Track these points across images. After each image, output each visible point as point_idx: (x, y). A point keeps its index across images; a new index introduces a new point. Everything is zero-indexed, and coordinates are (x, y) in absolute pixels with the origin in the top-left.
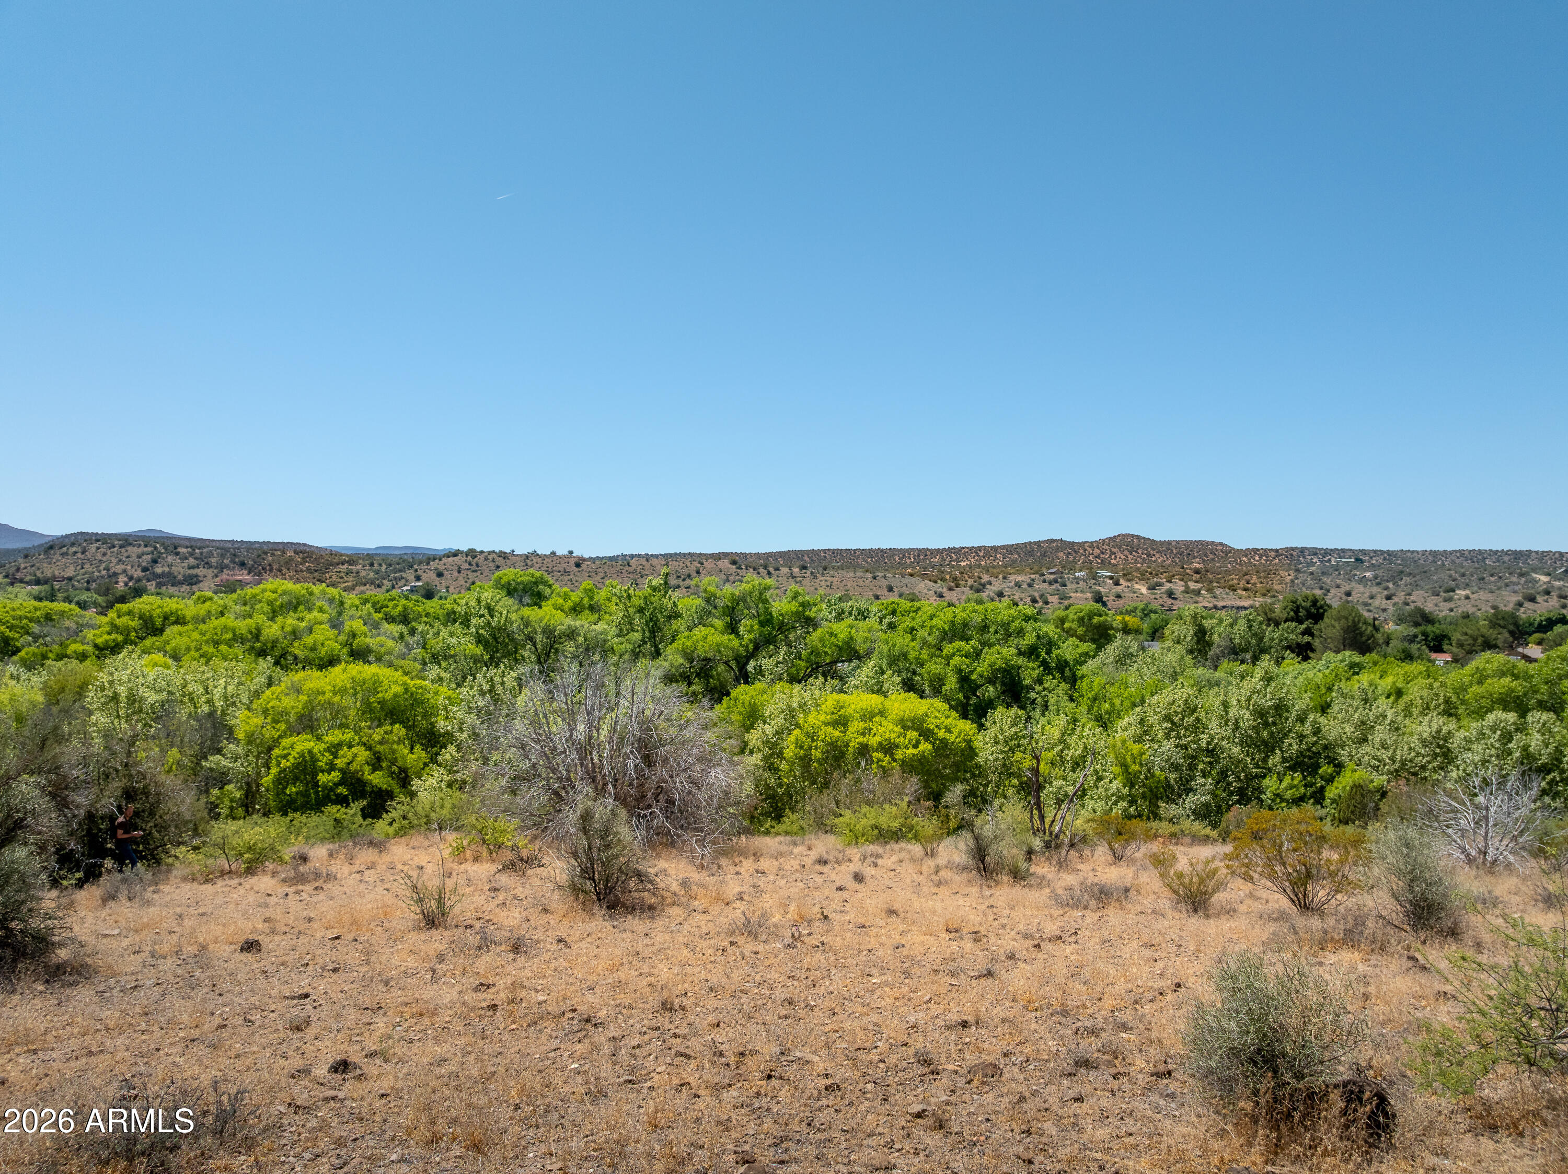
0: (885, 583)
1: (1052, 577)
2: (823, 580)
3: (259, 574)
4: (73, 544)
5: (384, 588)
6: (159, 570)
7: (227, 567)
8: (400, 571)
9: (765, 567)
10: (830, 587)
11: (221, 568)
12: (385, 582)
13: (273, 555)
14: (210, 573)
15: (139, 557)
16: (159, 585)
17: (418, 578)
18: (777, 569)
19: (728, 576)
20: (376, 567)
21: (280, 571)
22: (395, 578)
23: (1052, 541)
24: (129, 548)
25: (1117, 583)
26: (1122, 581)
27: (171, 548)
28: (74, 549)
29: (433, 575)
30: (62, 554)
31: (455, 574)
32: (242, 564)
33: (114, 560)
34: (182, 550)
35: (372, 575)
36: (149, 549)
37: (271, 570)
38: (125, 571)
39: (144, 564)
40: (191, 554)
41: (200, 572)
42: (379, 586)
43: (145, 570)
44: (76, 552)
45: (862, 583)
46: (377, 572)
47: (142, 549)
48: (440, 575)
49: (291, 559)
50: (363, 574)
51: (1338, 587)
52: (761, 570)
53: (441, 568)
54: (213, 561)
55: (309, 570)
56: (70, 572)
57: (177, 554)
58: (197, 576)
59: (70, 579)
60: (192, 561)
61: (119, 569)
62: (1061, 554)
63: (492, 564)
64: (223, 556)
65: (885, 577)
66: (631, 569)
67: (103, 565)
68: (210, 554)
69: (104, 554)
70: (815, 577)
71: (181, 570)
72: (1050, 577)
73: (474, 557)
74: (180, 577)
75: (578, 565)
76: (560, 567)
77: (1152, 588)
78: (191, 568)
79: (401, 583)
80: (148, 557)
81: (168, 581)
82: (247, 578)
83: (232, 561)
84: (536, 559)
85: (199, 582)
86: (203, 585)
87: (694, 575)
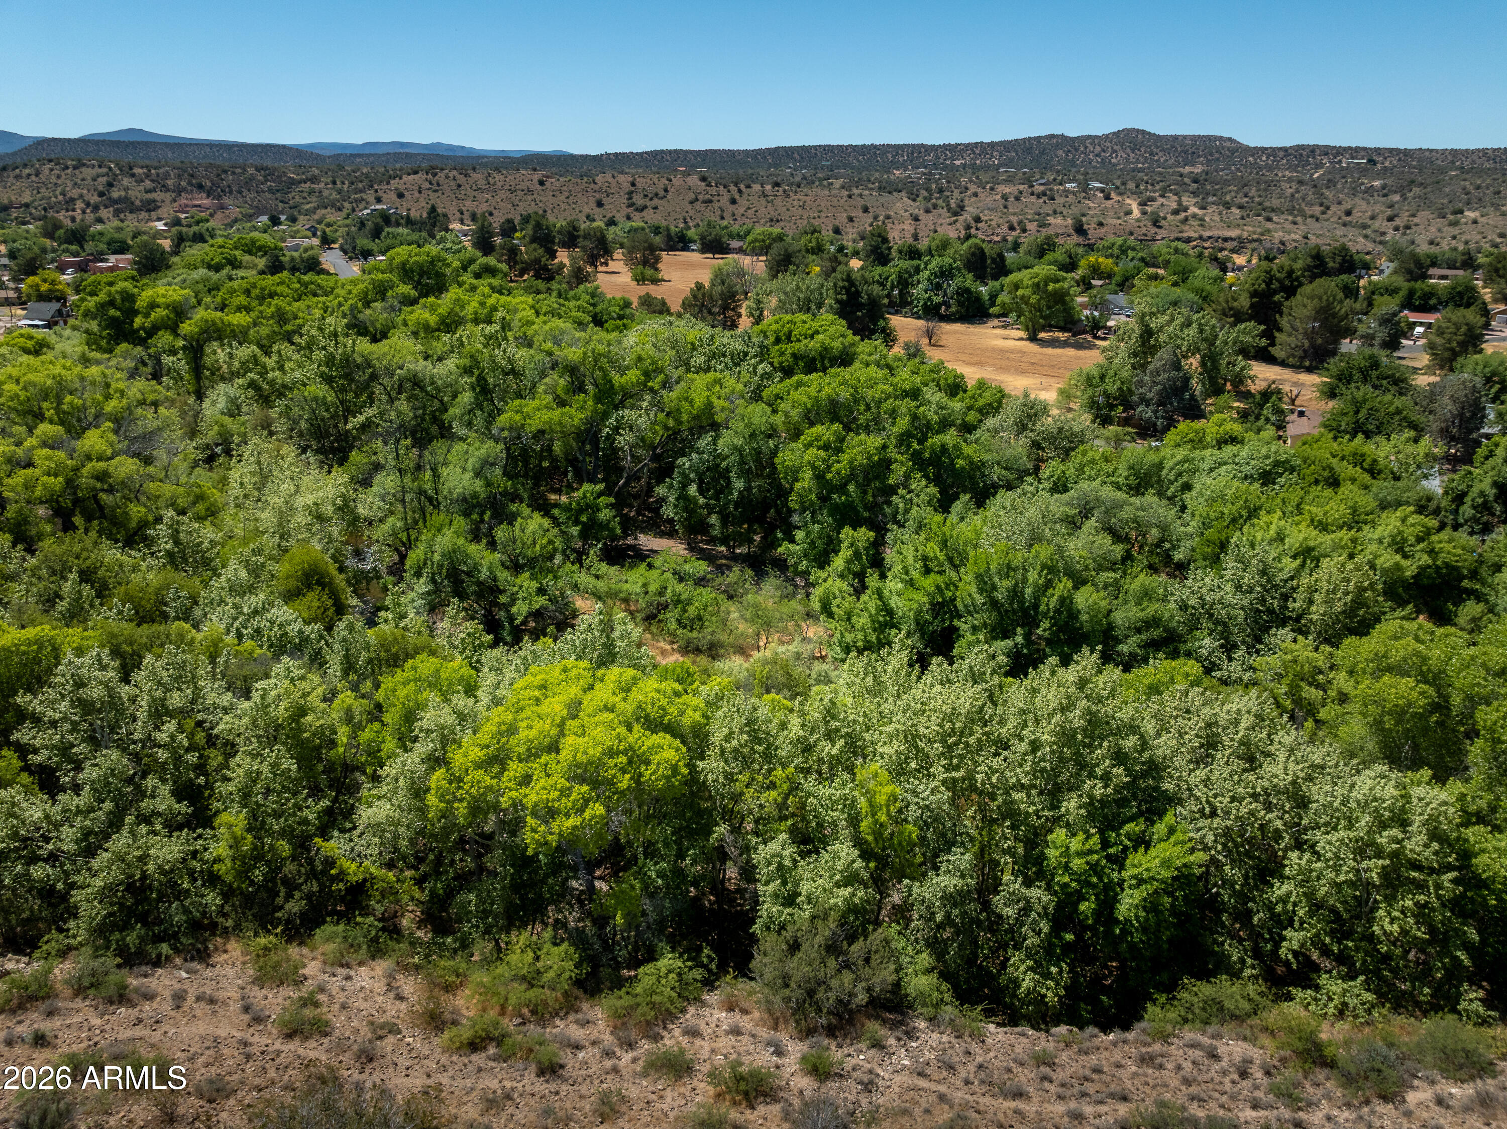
0: (860, 202)
1: (1042, 188)
2: (796, 199)
3: (219, 197)
4: (25, 166)
5: (345, 211)
6: (115, 194)
7: (184, 190)
8: (361, 191)
9: (736, 185)
10: (803, 207)
11: (179, 191)
12: (346, 205)
13: (234, 173)
14: (168, 196)
15: (94, 180)
16: (117, 212)
17: (379, 200)
18: (749, 187)
19: (696, 194)
20: (339, 185)
21: (240, 192)
22: (356, 200)
23: (1052, 136)
24: (83, 169)
25: (1108, 198)
26: (1113, 195)
27: (126, 169)
28: (27, 171)
29: (394, 196)
31: (417, 194)
32: (200, 187)
33: (70, 184)
34: (137, 171)
35: (335, 196)
36: (104, 170)
37: (231, 192)
38: (81, 196)
39: (101, 188)
40: (147, 176)
41: (157, 196)
42: (340, 209)
43: (101, 194)
44: (29, 175)
45: (835, 203)
46: (340, 192)
47: (97, 170)
48: (401, 196)
49: (252, 178)
50: (326, 193)
51: (1340, 203)
52: (732, 188)
53: (402, 188)
54: (170, 182)
55: (270, 190)
56: (26, 198)
57: (133, 175)
58: (154, 201)
59: (27, 206)
60: (148, 183)
61: (75, 193)
62: (1060, 152)
63: (452, 183)
64: (179, 177)
65: (861, 195)
66: (596, 187)
67: (59, 189)
68: (167, 176)
69: (59, 177)
70: (788, 196)
71: (137, 193)
72: (1039, 189)
73: (435, 175)
74: (138, 203)
75: (541, 183)
76: (523, 185)
77: (1143, 204)
78: (148, 191)
79: (362, 206)
80: (103, 180)
81: (124, 206)
82: (206, 202)
83: (190, 184)
84: (498, 177)
85: (158, 208)
86: (161, 212)
87: (662, 193)
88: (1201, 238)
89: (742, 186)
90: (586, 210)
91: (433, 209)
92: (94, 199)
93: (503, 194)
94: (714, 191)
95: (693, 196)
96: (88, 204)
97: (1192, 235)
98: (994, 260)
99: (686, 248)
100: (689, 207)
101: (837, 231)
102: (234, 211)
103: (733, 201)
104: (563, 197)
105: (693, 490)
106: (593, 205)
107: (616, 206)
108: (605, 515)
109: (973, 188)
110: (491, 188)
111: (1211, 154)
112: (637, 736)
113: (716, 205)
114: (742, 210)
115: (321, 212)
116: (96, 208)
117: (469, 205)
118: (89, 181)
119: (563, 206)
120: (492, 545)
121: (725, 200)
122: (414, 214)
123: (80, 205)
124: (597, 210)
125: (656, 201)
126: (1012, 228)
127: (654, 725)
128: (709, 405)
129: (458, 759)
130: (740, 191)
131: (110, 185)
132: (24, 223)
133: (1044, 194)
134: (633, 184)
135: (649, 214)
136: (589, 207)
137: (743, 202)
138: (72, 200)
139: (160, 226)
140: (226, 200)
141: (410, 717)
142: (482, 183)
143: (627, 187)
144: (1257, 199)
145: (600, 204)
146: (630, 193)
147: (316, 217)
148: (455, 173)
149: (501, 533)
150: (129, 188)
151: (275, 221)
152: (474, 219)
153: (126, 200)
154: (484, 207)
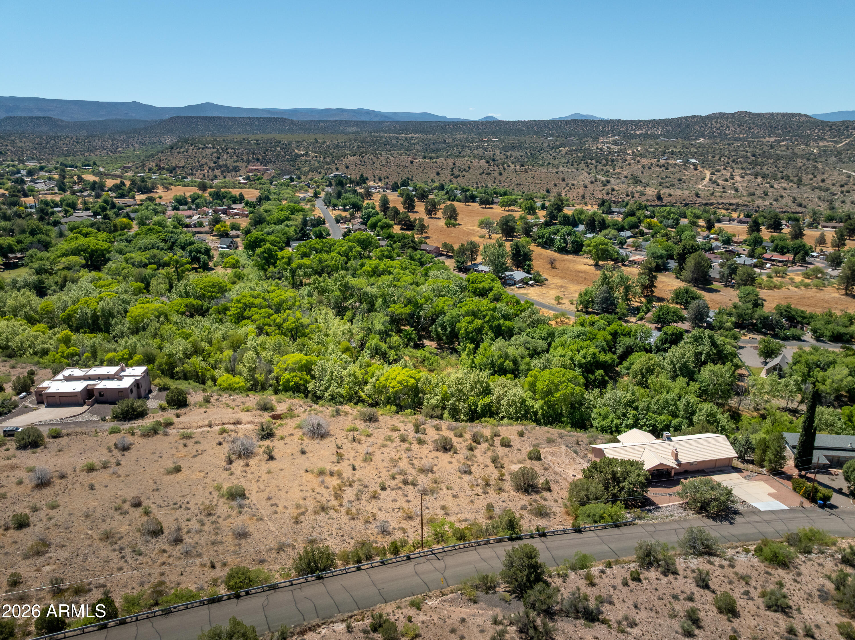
0: (562, 176)
1: (664, 162)
2: (531, 174)
3: (265, 165)
5: (322, 174)
6: (221, 163)
7: (251, 161)
8: (329, 163)
9: (503, 165)
10: (533, 178)
11: (249, 162)
12: (322, 170)
13: (271, 151)
14: (244, 164)
15: (211, 155)
16: (223, 172)
17: (337, 169)
18: (509, 166)
19: (484, 170)
20: (318, 158)
21: (275, 162)
22: (327, 169)
23: (695, 117)
24: (206, 149)
25: (696, 169)
26: (699, 167)
27: (225, 149)
28: (182, 150)
29: (344, 167)
30: (178, 153)
31: (354, 167)
32: (258, 160)
33: (201, 157)
34: (230, 150)
35: (317, 164)
36: (215, 150)
37: (271, 162)
38: (206, 163)
39: (214, 159)
40: (235, 153)
41: (239, 164)
42: (319, 173)
43: (215, 163)
44: (183, 152)
45: (549, 176)
46: (319, 162)
47: (212, 150)
48: (347, 167)
49: (279, 154)
50: (312, 162)
52: (501, 167)
53: (348, 163)
54: (244, 157)
55: (288, 160)
56: (183, 163)
57: (228, 153)
58: (238, 167)
59: (183, 167)
60: (235, 157)
61: (203, 161)
63: (371, 162)
64: (248, 154)
66: (437, 165)
68: (242, 153)
70: (527, 172)
71: (230, 163)
72: (662, 162)
73: (363, 157)
74: (231, 168)
75: (412, 162)
76: (403, 164)
77: (713, 174)
78: (235, 162)
79: (330, 172)
80: (215, 155)
81: (226, 169)
82: (261, 168)
83: (253, 158)
84: (392, 159)
85: (239, 170)
86: (241, 172)
87: (467, 169)
88: (718, 203)
89: (505, 166)
90: (432, 177)
91: (362, 176)
92: (212, 165)
93: (394, 168)
94: (491, 168)
95: (481, 171)
96: (210, 168)
97: (715, 201)
98: (599, 222)
99: (474, 201)
100: (479, 176)
101: (548, 191)
102: (273, 172)
103: (501, 174)
104: (421, 170)
105: (439, 329)
106: (435, 174)
107: (445, 175)
108: (413, 336)
109: (629, 160)
110: (388, 164)
111: (786, 128)
112: (409, 379)
113: (492, 175)
114: (504, 179)
115: (311, 174)
116: (213, 170)
117: (378, 173)
118: (209, 156)
119: (421, 174)
120: (385, 342)
121: (496, 173)
122: (353, 177)
123: (206, 168)
124: (437, 177)
125: (464, 173)
126: (628, 195)
127: (411, 377)
128: (443, 308)
129: (381, 379)
130: (504, 169)
131: (219, 158)
132: (185, 178)
133: (664, 166)
134: (454, 164)
135: (460, 179)
136: (433, 175)
137: (505, 174)
138: (202, 165)
139: (241, 179)
140: (269, 167)
141: (373, 374)
142: (384, 162)
143: (451, 165)
144: (781, 169)
145: (438, 174)
146: (452, 168)
147: (310, 177)
148: (372, 156)
149: (388, 340)
150: (227, 160)
151: (292, 179)
152: (380, 180)
153: (225, 166)
154: (385, 174)
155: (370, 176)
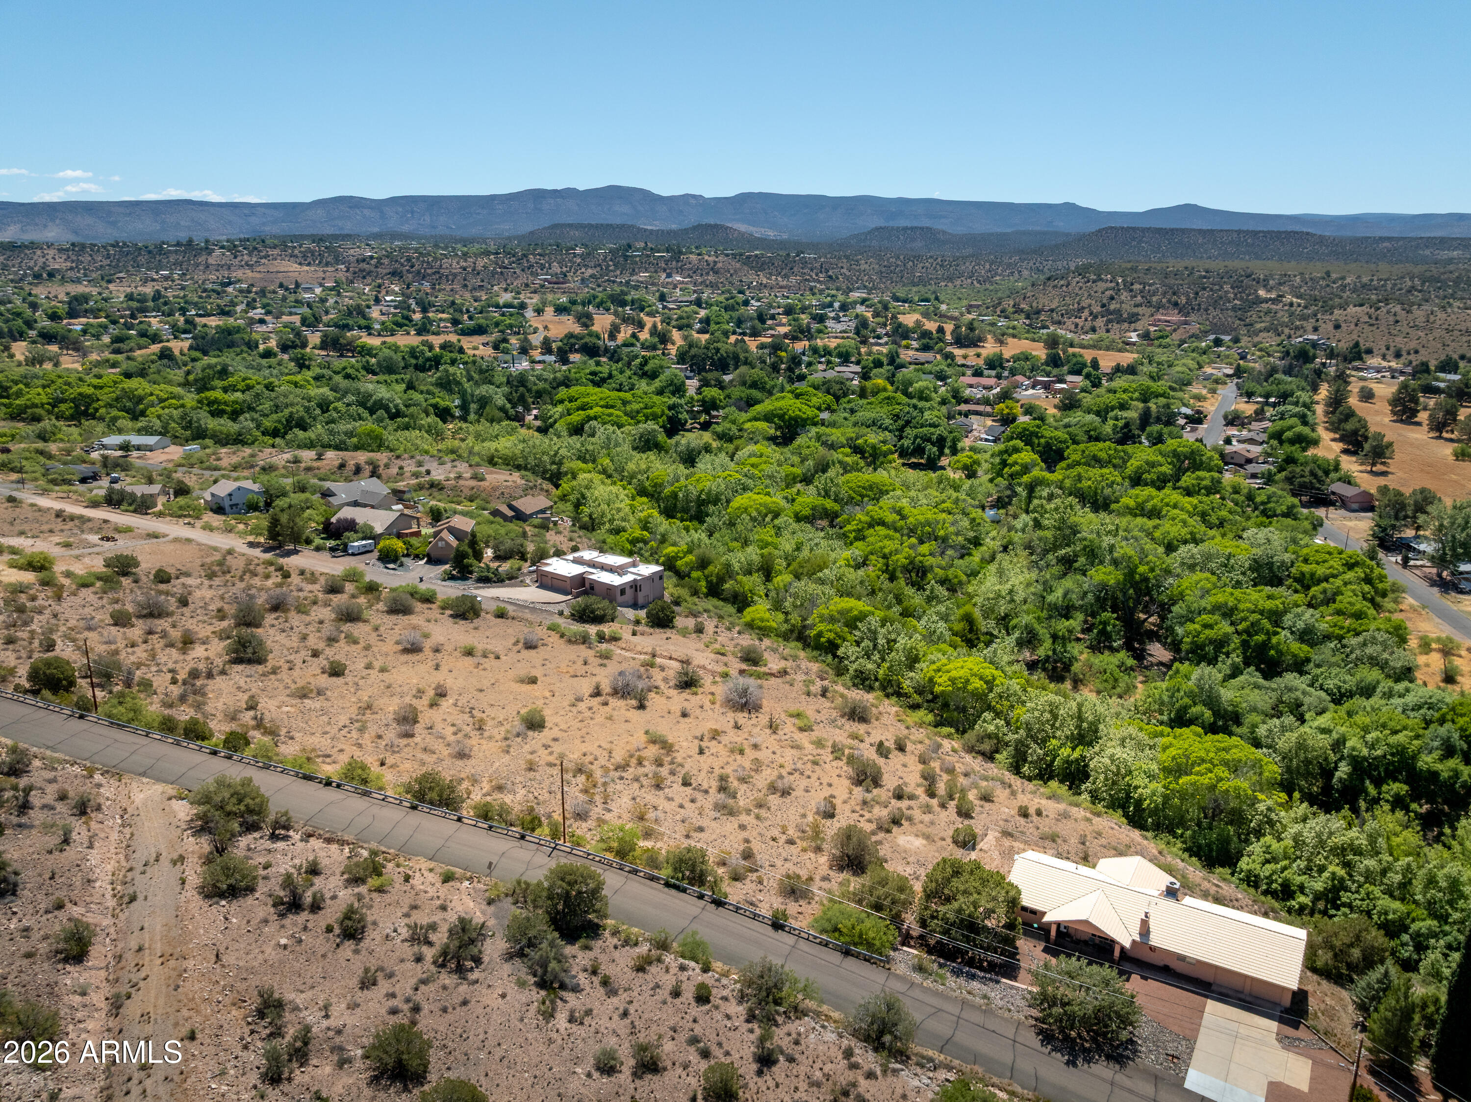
3: (1187, 315)
6: (1113, 306)
11: (1159, 307)
12: (1287, 330)
13: (1211, 290)
14: (1149, 311)
16: (1108, 322)
17: (1316, 329)
21: (1206, 310)
22: (1297, 328)
29: (1330, 326)
31: (1352, 326)
32: (1176, 304)
33: (1086, 295)
34: (1136, 286)
36: (1113, 285)
37: (1199, 309)
38: (1089, 306)
39: (1105, 300)
40: (1142, 292)
41: (1140, 310)
42: (1279, 335)
43: (1103, 306)
44: (1062, 285)
48: (1337, 327)
50: (1279, 314)
53: (1342, 319)
54: (1155, 299)
55: (1234, 309)
57: (1131, 291)
58: (1138, 314)
59: (1052, 311)
60: (1139, 298)
61: (1086, 303)
63: (1391, 319)
64: (1165, 293)
67: (1078, 299)
68: (1154, 292)
69: (1081, 288)
71: (1127, 308)
73: (1378, 309)
74: (1125, 315)
79: (1299, 333)
80: (1108, 293)
81: (1116, 318)
82: (1176, 318)
83: (1169, 301)
84: (1441, 315)
85: (1137, 320)
86: (1139, 325)
91: (1360, 345)
92: (1097, 309)
96: (1091, 314)
102: (1195, 328)
110: (1428, 325)
112: (973, 678)
115: (1263, 335)
116: (1095, 317)
117: (1399, 342)
118: (1099, 294)
122: (1342, 346)
123: (1085, 313)
129: (932, 668)
132: (1045, 328)
138: (1082, 308)
139: (1134, 337)
140: (1192, 318)
142: (1421, 321)
147: (1257, 340)
148: (1398, 308)
150: (1126, 303)
151: (1218, 342)
152: (1398, 355)
153: (1118, 312)
154: (1413, 345)
155: (1379, 346)
